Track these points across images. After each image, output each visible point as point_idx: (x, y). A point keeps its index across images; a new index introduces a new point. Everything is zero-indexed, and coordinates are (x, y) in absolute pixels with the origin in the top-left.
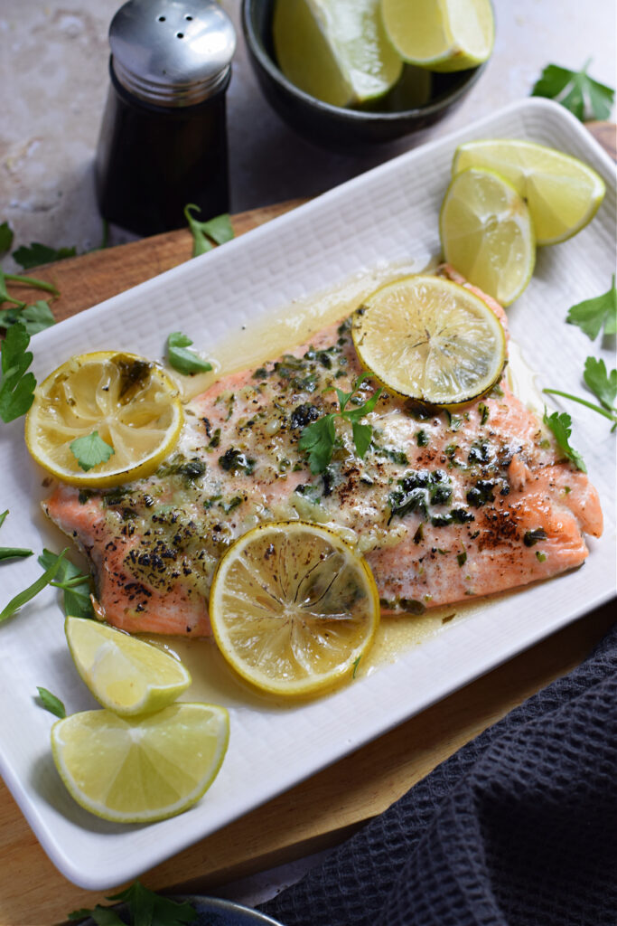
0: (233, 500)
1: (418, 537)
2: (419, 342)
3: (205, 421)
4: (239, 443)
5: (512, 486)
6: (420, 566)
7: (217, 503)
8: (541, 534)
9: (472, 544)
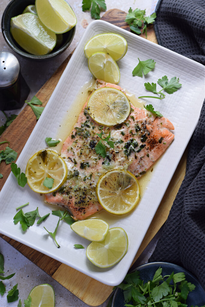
0: (90, 176)
1: (136, 157)
2: (107, 109)
4: (82, 160)
5: (150, 132)
6: (140, 163)
7: (86, 178)
8: (162, 138)
9: (148, 151)
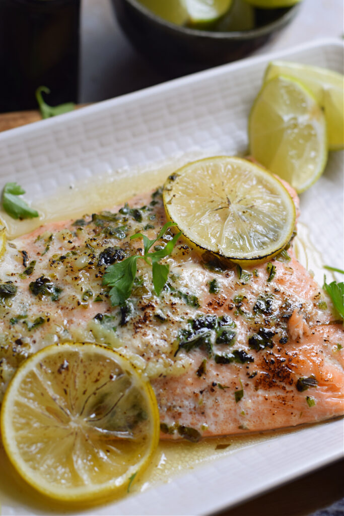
0: (37, 320)
1: (201, 371)
2: (220, 207)
3: (24, 253)
4: (50, 272)
5: (291, 337)
6: (201, 397)
7: (22, 321)
8: (313, 381)
9: (249, 383)
